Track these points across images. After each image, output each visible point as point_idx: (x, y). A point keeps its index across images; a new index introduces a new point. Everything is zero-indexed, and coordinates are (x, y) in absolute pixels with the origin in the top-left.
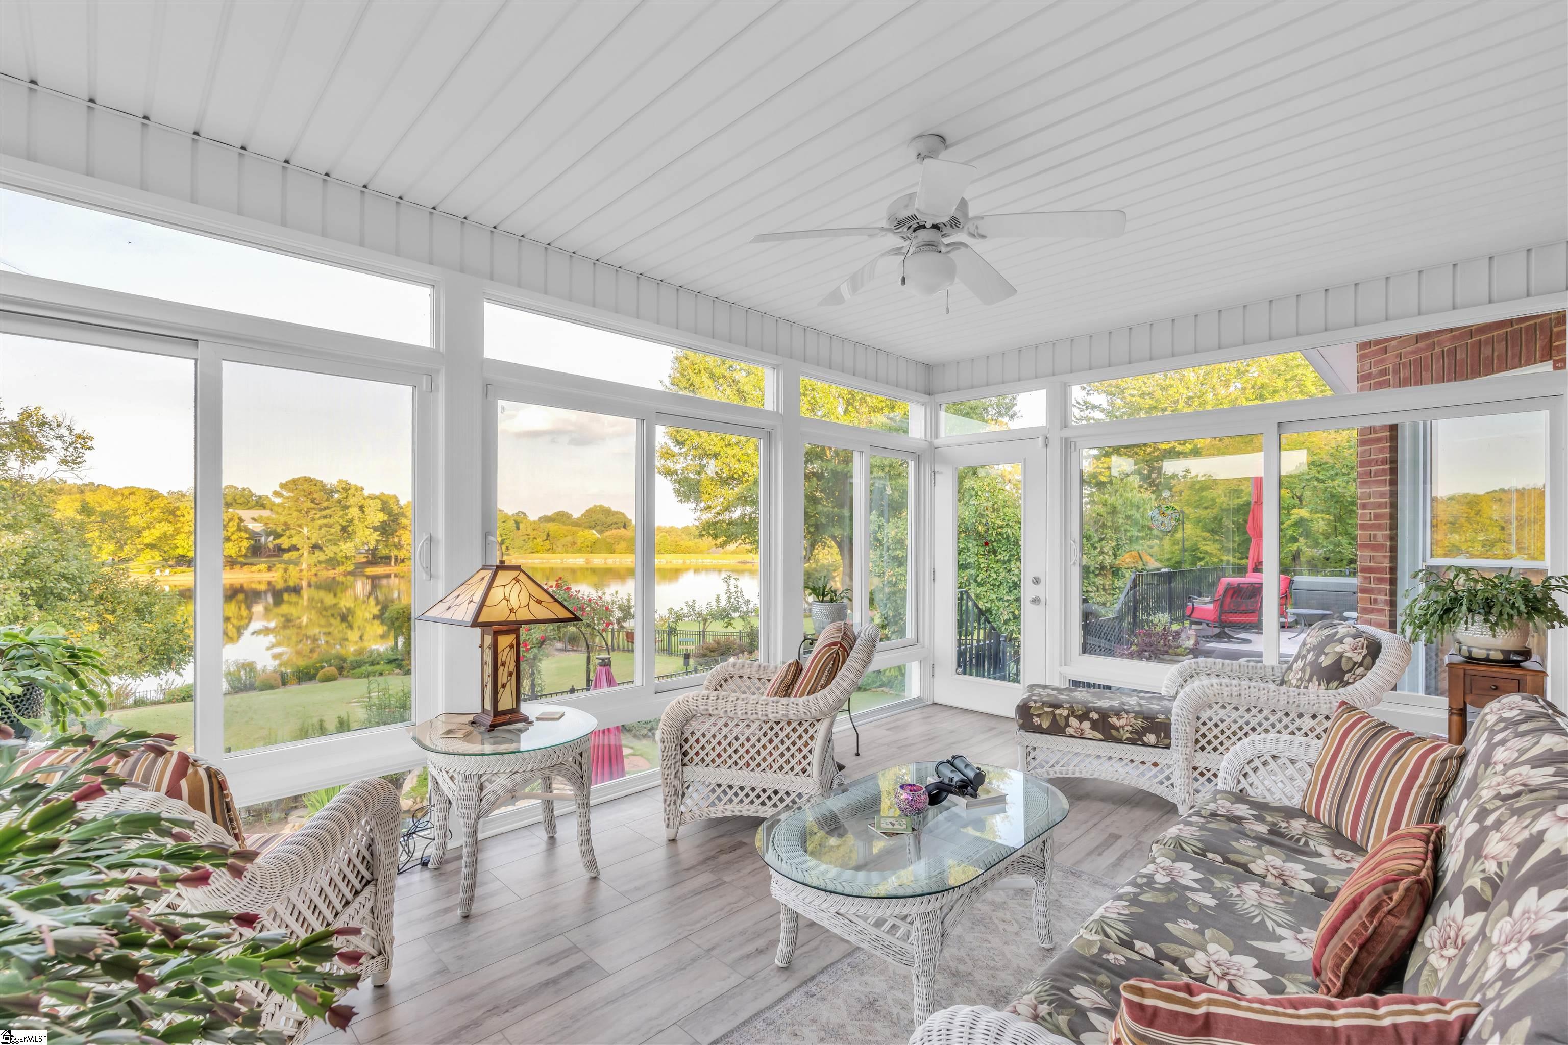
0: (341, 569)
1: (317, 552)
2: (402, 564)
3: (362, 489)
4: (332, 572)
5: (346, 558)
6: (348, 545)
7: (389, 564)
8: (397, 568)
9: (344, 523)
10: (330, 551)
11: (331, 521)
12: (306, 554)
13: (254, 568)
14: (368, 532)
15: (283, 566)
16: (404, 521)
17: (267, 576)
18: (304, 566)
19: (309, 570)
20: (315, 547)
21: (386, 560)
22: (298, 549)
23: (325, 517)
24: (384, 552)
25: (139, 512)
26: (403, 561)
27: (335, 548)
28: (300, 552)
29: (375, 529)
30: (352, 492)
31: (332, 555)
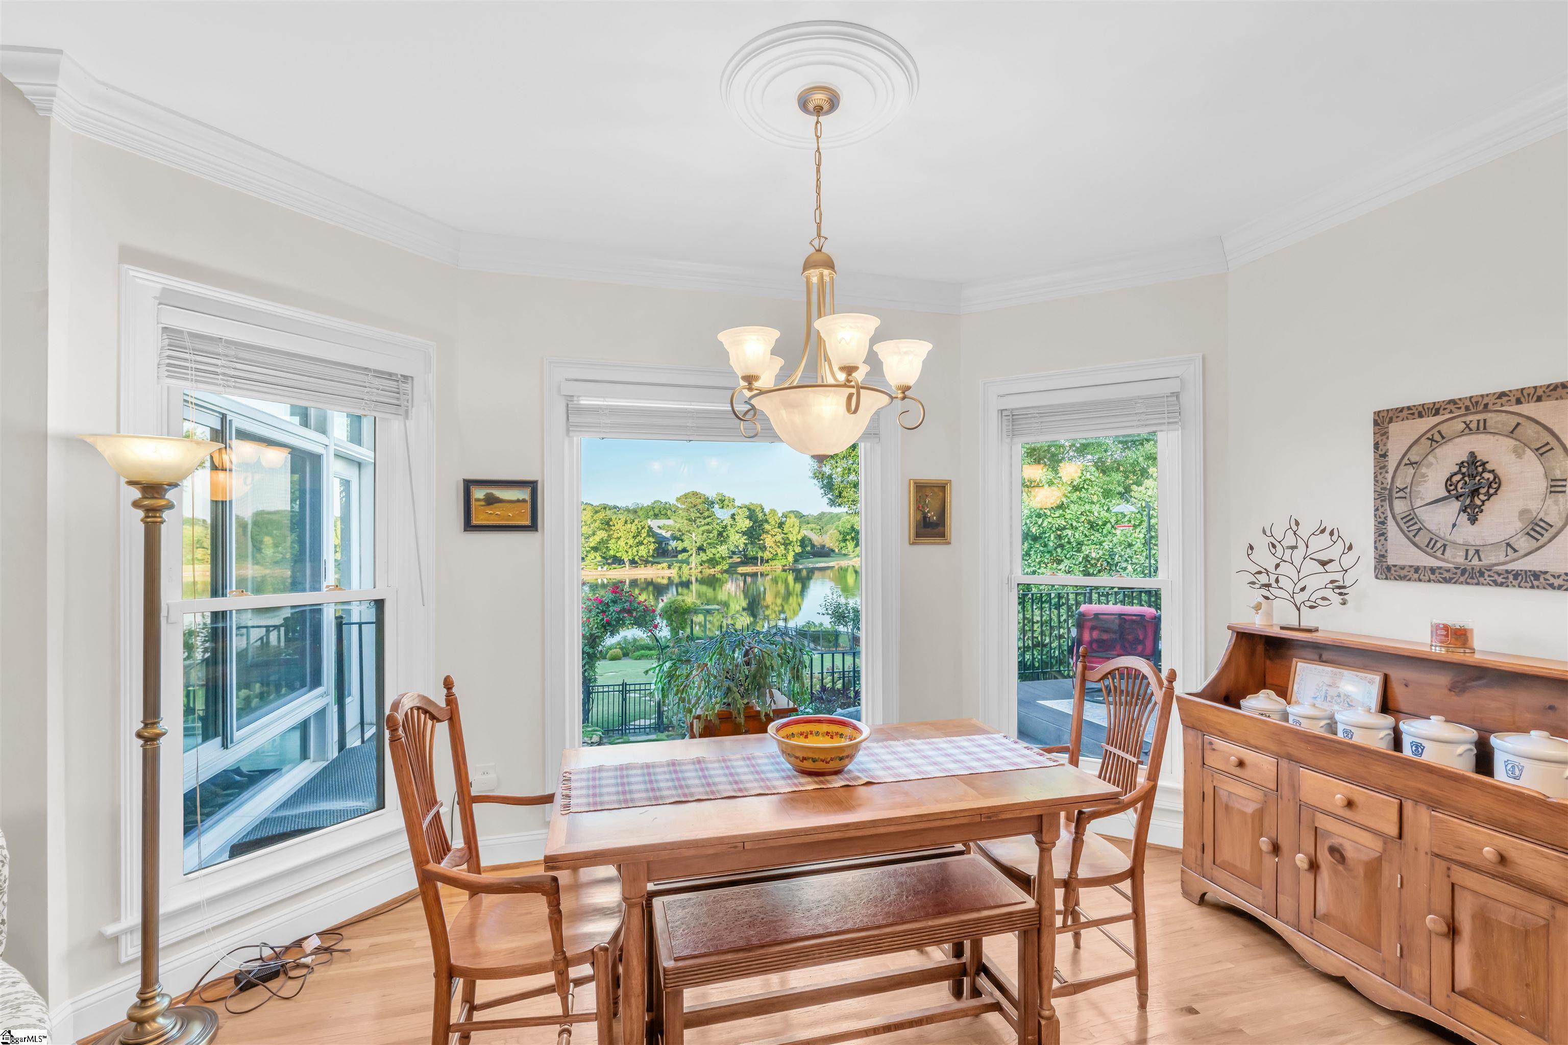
0: (719, 568)
1: (702, 554)
2: (766, 564)
3: (734, 500)
4: (713, 570)
5: (723, 558)
6: (723, 547)
7: (756, 564)
8: (762, 567)
9: (720, 529)
10: (710, 553)
11: (710, 527)
12: (694, 555)
13: (659, 566)
14: (738, 536)
15: (679, 565)
16: (767, 527)
17: (667, 573)
18: (693, 565)
19: (696, 568)
20: (701, 549)
21: (752, 560)
22: (688, 551)
23: (708, 524)
24: (751, 552)
25: (588, 523)
26: (767, 561)
27: (713, 550)
28: (690, 553)
29: (744, 533)
30: (726, 502)
31: (712, 556)
